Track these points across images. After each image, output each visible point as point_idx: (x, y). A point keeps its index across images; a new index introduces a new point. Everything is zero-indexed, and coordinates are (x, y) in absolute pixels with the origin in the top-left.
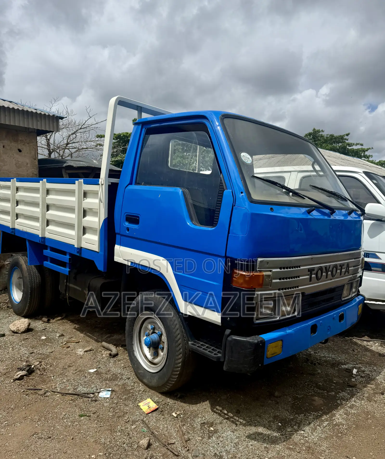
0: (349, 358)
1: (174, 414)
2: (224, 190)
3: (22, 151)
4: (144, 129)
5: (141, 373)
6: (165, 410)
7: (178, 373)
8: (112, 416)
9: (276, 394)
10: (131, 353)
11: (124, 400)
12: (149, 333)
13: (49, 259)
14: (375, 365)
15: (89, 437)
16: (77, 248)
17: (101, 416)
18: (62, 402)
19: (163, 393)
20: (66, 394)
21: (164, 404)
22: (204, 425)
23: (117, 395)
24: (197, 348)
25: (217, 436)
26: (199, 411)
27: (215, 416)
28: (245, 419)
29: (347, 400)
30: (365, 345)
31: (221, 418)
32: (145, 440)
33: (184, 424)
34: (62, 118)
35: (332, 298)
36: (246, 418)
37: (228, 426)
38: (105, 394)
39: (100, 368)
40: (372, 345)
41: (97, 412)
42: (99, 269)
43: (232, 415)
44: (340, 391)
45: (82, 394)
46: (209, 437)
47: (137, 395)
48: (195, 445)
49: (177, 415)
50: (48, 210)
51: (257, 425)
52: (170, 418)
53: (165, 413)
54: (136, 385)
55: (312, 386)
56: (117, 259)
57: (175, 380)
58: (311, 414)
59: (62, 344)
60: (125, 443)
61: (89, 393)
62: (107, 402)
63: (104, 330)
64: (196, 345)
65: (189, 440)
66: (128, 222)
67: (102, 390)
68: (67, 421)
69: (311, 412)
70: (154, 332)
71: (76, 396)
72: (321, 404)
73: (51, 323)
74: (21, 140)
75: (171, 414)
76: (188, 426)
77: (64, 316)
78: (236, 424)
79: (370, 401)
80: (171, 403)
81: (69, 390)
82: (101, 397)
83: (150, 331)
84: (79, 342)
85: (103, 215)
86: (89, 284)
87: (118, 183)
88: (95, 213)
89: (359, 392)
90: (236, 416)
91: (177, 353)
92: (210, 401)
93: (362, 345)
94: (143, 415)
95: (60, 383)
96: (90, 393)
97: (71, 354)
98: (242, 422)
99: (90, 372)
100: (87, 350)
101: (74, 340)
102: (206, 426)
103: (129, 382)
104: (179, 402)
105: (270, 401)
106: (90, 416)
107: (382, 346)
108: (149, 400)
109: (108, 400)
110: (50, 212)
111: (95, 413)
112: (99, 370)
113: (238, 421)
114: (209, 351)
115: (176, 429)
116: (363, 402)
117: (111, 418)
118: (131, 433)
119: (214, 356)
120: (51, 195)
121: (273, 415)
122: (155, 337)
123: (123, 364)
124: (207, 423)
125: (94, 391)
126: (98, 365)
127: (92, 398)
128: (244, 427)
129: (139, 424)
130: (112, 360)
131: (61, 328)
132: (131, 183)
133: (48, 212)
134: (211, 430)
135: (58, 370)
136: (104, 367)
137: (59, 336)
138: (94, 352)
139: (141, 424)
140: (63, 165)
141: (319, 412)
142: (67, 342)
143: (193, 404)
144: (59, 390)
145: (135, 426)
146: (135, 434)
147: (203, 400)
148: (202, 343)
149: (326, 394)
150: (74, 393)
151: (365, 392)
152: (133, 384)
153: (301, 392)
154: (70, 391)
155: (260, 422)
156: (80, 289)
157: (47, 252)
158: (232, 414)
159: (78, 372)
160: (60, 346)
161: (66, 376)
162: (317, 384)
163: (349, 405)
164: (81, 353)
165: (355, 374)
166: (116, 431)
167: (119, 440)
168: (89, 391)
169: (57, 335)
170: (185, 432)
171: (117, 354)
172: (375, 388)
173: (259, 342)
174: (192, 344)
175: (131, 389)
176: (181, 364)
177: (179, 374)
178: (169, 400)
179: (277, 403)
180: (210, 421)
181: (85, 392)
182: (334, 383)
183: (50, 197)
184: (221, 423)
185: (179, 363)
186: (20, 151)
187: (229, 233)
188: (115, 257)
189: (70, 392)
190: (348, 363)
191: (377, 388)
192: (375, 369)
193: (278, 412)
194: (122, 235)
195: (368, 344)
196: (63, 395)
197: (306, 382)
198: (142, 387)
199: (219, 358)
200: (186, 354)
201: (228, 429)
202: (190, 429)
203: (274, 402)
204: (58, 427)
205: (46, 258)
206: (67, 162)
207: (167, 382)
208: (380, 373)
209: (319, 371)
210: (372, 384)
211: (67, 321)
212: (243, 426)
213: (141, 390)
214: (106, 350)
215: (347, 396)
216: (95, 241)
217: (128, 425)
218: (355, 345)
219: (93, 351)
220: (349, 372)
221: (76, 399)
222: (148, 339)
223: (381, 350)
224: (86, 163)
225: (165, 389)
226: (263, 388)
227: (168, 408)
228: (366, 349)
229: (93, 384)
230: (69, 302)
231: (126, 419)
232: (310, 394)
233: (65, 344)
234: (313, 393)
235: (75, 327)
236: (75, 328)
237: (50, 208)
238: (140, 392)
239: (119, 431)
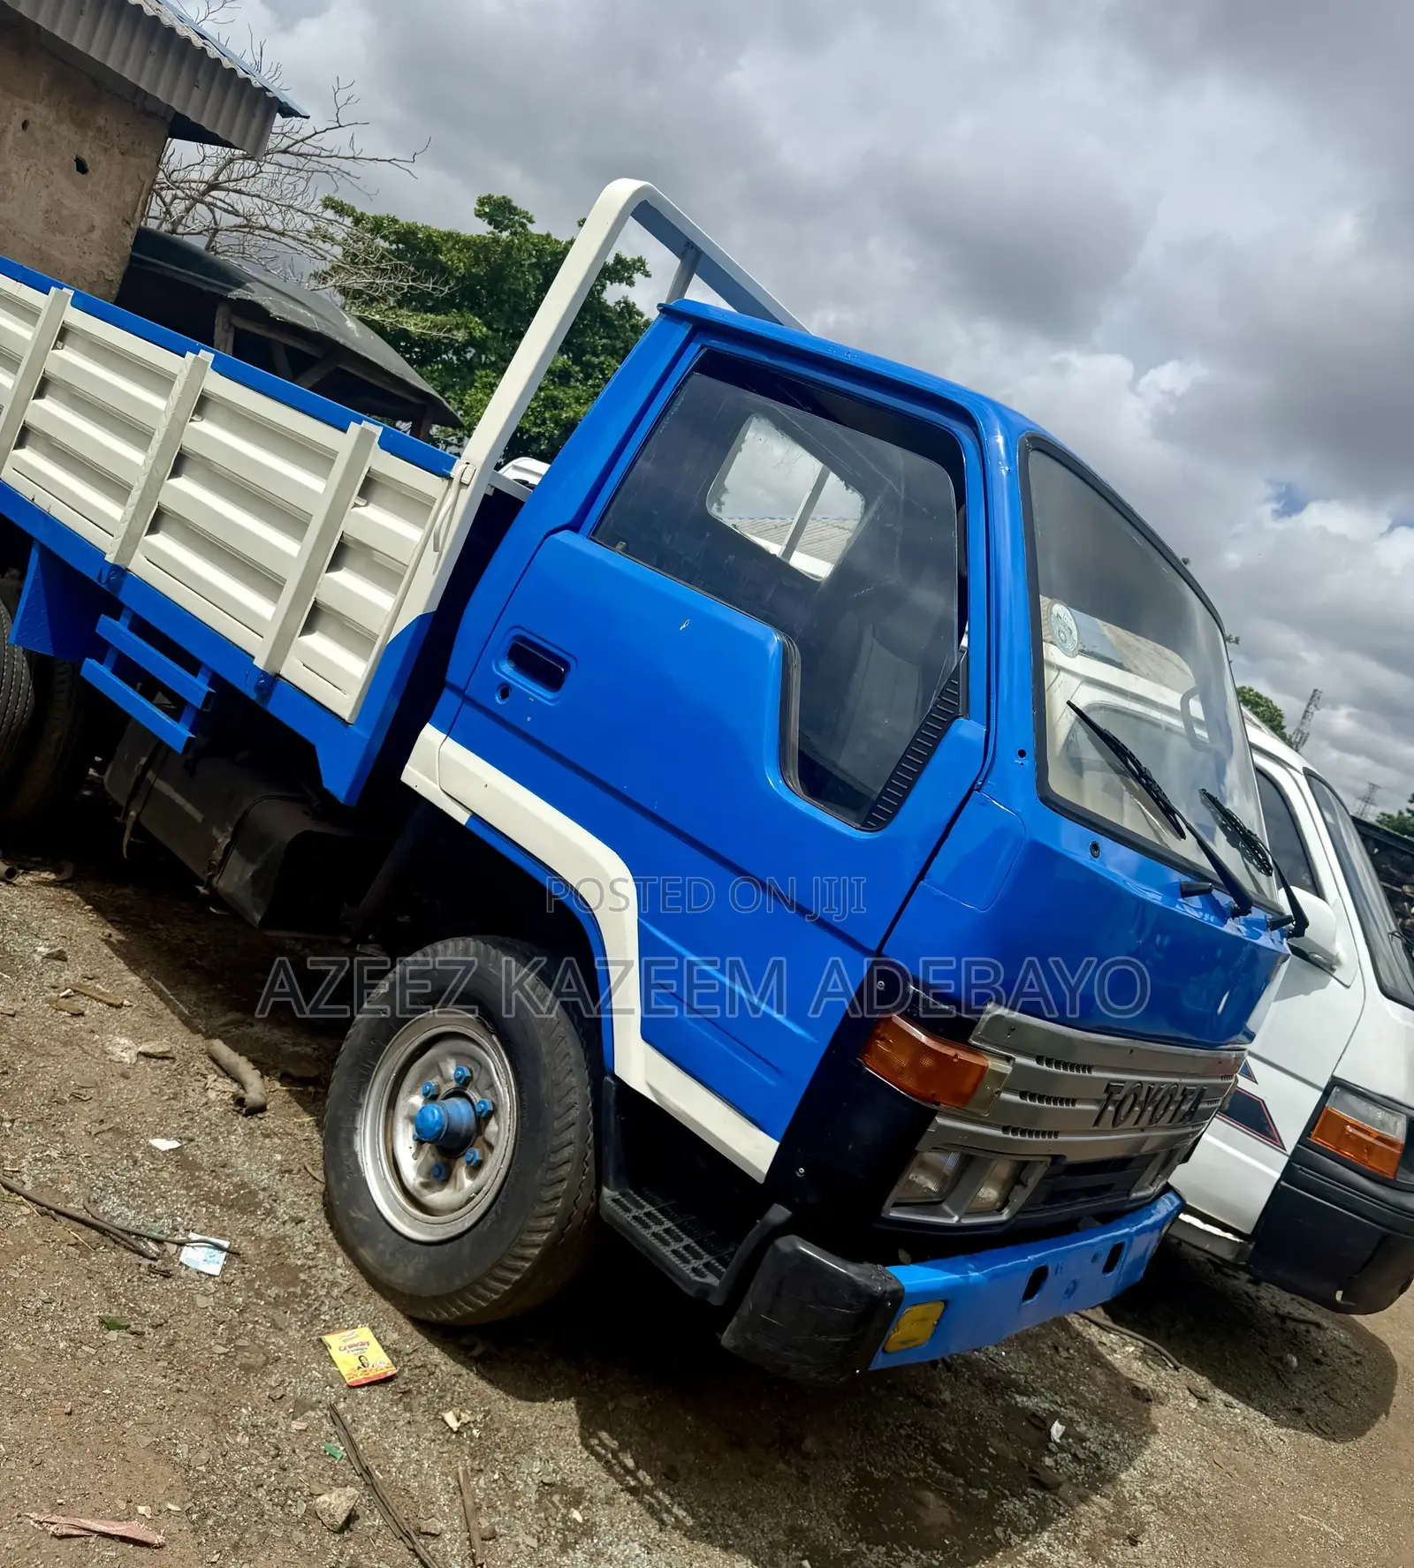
0: (1039, 1372)
1: (450, 1417)
2: (958, 717)
3: (90, 171)
4: (694, 348)
5: (361, 1220)
6: (419, 1392)
7: (517, 1277)
8: (222, 1357)
9: (809, 1444)
10: (343, 1135)
11: (270, 1303)
12: (438, 1087)
13: (111, 657)
14: (1119, 1425)
15: (131, 1423)
16: (263, 672)
17: (181, 1346)
18: (39, 1241)
19: (421, 1324)
20: (58, 1212)
21: (417, 1367)
22: (551, 1494)
23: (247, 1274)
24: (629, 1220)
25: (593, 1550)
26: (539, 1433)
27: (594, 1468)
28: (692, 1509)
29: (1027, 1533)
30: (1093, 1338)
31: (610, 1482)
32: (343, 1498)
33: (482, 1466)
34: (288, 112)
35: (1108, 1188)
36: (699, 1507)
37: (634, 1522)
38: (202, 1259)
39: (193, 1144)
40: (1115, 1347)
41: (166, 1322)
42: (325, 785)
43: (652, 1483)
44: (1007, 1492)
45: (119, 1232)
46: (565, 1548)
47: (323, 1298)
48: (510, 1562)
49: (459, 1424)
50: (176, 473)
51: (732, 1546)
52: (430, 1428)
53: (415, 1404)
54: (320, 1255)
55: (921, 1448)
56: (414, 775)
57: (495, 1297)
58: (909, 1553)
59: (53, 994)
60: (262, 1486)
61: (144, 1237)
62: (205, 1294)
63: (220, 986)
64: (627, 1209)
65: (493, 1536)
66: (513, 665)
67: (193, 1236)
68: (52, 1331)
69: (910, 1548)
70: (458, 1093)
71: (94, 1234)
72: (942, 1525)
73: (15, 885)
74: (99, 129)
75: (437, 1414)
76: (495, 1481)
77: (68, 872)
78: (662, 1522)
79: (1093, 1558)
80: (443, 1368)
81: (68, 1198)
82: (187, 1267)
83: (446, 1081)
84: (122, 1004)
85: (422, 596)
86: (246, 813)
87: (522, 503)
88: (388, 573)
89: (1063, 1515)
90: (663, 1490)
91: (537, 1208)
92: (578, 1404)
93: (1084, 1338)
94: (336, 1386)
95: (36, 1160)
96: (149, 1238)
97: (86, 1048)
98: (681, 1521)
99: (156, 1148)
100: (152, 1051)
101: (102, 993)
102: (556, 1498)
103: (298, 1236)
104: (472, 1374)
105: (781, 1466)
106: (143, 1333)
107: (1145, 1362)
108: (364, 1333)
109: (210, 1283)
110: (181, 483)
111: (161, 1325)
112: (190, 1150)
113: (669, 1511)
114: (674, 1252)
115: (449, 1478)
116: (1072, 1554)
117: (217, 1363)
118: (288, 1450)
119: (689, 1278)
120: (212, 420)
121: (789, 1522)
122: (460, 1111)
123: (281, 1153)
124: (562, 1488)
125: (161, 1232)
126: (186, 1127)
127: (154, 1259)
128: (686, 1542)
129: (319, 1419)
130: (241, 1124)
131: (54, 921)
132: (574, 527)
133: (175, 482)
134: (575, 1519)
135: (31, 1097)
136: (207, 1143)
137: (49, 956)
138: (174, 1066)
139: (324, 1421)
140: (231, 290)
141: (935, 1552)
142: (75, 991)
143: (520, 1398)
144: (28, 1187)
145: (303, 1426)
146: (303, 1458)
147: (556, 1391)
148: (649, 1208)
149: (960, 1490)
150: (90, 1218)
151: (1083, 1520)
152: (310, 1249)
153: (884, 1458)
154: (71, 1205)
155: (741, 1538)
156: (199, 817)
157: (113, 629)
158: (652, 1479)
159: (110, 1135)
160: (48, 1001)
161: (62, 1134)
162: (935, 1443)
163: (1029, 1554)
164: (128, 1057)
165: (1055, 1443)
166: (234, 1428)
167: (243, 1465)
168: (143, 1225)
169: (39, 949)
170: (483, 1499)
171: (262, 1109)
172: (1113, 1514)
173: (886, 1295)
174: (615, 1201)
175: (301, 1268)
176: (540, 1249)
177: (517, 1281)
178: (436, 1355)
179: (804, 1479)
180: (571, 1483)
181: (130, 1228)
182: (991, 1457)
183: (203, 426)
184: (609, 1502)
185: (535, 1246)
186: (82, 167)
187: (921, 877)
188: (408, 766)
189: (73, 1207)
190: (1035, 1392)
191: (1118, 1514)
192: (1115, 1442)
193: (804, 1515)
194: (467, 700)
195: (1104, 1339)
196: (46, 1214)
197: (901, 1427)
198: (341, 1270)
199: (706, 1290)
200: (570, 1221)
201: (631, 1533)
202: (500, 1494)
203: (794, 1471)
204: (19, 1347)
205: (100, 649)
206: (248, 284)
207: (459, 1293)
208: (1131, 1460)
209: (947, 1396)
210: (1104, 1496)
211: (78, 898)
212: (685, 1535)
213: (341, 1284)
214: (222, 1074)
215: (1026, 1518)
216: (353, 678)
217: (278, 1414)
218: (1063, 1330)
219: (174, 1063)
220: (1040, 1429)
221: (94, 1245)
222: (436, 1112)
223: (1139, 1376)
224: (320, 320)
225: (438, 1314)
226: (762, 1408)
227: (428, 1388)
228: (1097, 1359)
229: (161, 1203)
230: (129, 841)
231: (273, 1384)
232: (912, 1475)
233: (66, 997)
234: (921, 1474)
235: (110, 936)
236: (107, 941)
237: (188, 466)
238: (335, 1292)
239: (245, 1428)
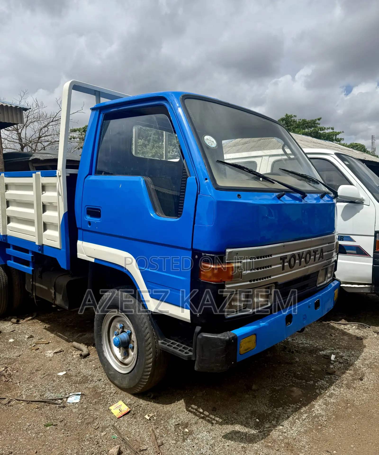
0: (326, 343)
1: (147, 417)
2: (188, 177)
4: (101, 115)
5: (112, 374)
6: (138, 413)
7: (150, 373)
8: (80, 423)
9: (254, 387)
10: (101, 354)
11: (94, 404)
12: (118, 332)
13: (12, 258)
14: (353, 349)
15: (54, 449)
16: (38, 245)
17: (68, 424)
18: (27, 411)
19: (135, 395)
20: (32, 401)
21: (136, 407)
22: (178, 427)
23: (87, 399)
24: (167, 347)
25: (192, 438)
26: (173, 412)
27: (191, 415)
28: (221, 417)
29: (326, 389)
30: (342, 328)
31: (196, 418)
32: (115, 449)
33: (158, 426)
34: (26, 110)
35: (307, 285)
36: (223, 415)
37: (204, 426)
38: (74, 399)
39: (70, 371)
40: (350, 328)
41: (64, 419)
42: (62, 267)
43: (208, 414)
44: (319, 379)
45: (49, 401)
46: (184, 440)
47: (108, 398)
48: (168, 449)
49: (149, 417)
50: (8, 206)
51: (234, 423)
52: (142, 421)
53: (137, 416)
54: (107, 387)
55: (290, 376)
56: (80, 255)
57: (147, 380)
58: (290, 406)
59: (30, 347)
60: (93, 453)
61: (57, 399)
62: (76, 408)
63: (76, 328)
64: (166, 344)
65: (162, 444)
66: (90, 216)
67: (71, 394)
68: (31, 433)
69: (290, 405)
70: (123, 331)
71: (43, 403)
72: (299, 395)
73: (20, 324)
75: (143, 417)
76: (162, 429)
77: (35, 315)
78: (212, 424)
79: (349, 388)
80: (143, 404)
81: (35, 397)
82: (70, 403)
83: (119, 330)
84: (49, 342)
85: (63, 209)
86: (55, 282)
87: (77, 174)
88: (55, 208)
89: (338, 380)
90: (212, 414)
91: (147, 353)
92: (184, 400)
93: (339, 329)
94: (114, 419)
95: (26, 390)
96: (58, 399)
97: (40, 357)
98: (218, 421)
99: (59, 375)
100: (57, 351)
101: (43, 342)
102: (180, 428)
103: (101, 384)
104: (152, 403)
105: (247, 396)
106: (57, 425)
107: (359, 329)
108: (121, 403)
109: (77, 405)
110: (10, 208)
111: (63, 421)
112: (69, 373)
113: (214, 420)
114: (180, 350)
115: (148, 433)
116: (342, 389)
117: (79, 425)
118: (101, 441)
119: (185, 355)
120: (11, 190)
121: (251, 411)
122: (124, 336)
123: (95, 364)
124: (182, 424)
125: (62, 396)
126: (68, 367)
127: (60, 404)
128: (220, 426)
129: (110, 430)
130: (83, 361)
131: (30, 329)
132: (90, 174)
134: (186, 431)
135: (25, 375)
136: (74, 369)
137: (28, 338)
138: (64, 353)
139: (111, 430)
141: (298, 403)
142: (36, 344)
143: (167, 404)
144: (24, 397)
145: (105, 433)
146: (105, 442)
147: (178, 399)
148: (172, 341)
149: (304, 384)
150: (41, 400)
151: (344, 379)
152: (104, 386)
153: (279, 383)
154: (36, 398)
155: (237, 420)
156: (46, 288)
157: (10, 251)
158: (208, 413)
159: (46, 377)
160: (29, 349)
161: (34, 381)
162: (295, 374)
163: (328, 394)
164: (51, 355)
165: (333, 361)
166: (84, 440)
167: (87, 449)
168: (57, 396)
169: (26, 337)
170: (159, 435)
171: (88, 354)
172: (354, 374)
173: (231, 339)
174: (162, 343)
175: (102, 392)
176: (152, 363)
177: (150, 374)
178: (141, 401)
179: (255, 397)
180: (184, 422)
181: (53, 398)
182: (313, 371)
183: (9, 192)
184: (196, 423)
185: (150, 363)
187: (194, 224)
188: (78, 254)
189: (36, 399)
190: (326, 349)
191: (355, 374)
192: (353, 354)
193: (255, 407)
194: (84, 230)
195: (346, 328)
196: (29, 403)
197: (284, 372)
198: (113, 389)
199: (190, 357)
200: (156, 353)
201: (203, 430)
202: (164, 432)
203: (251, 396)
204: (21, 440)
205: (9, 257)
207: (138, 383)
208: (358, 357)
209: (297, 359)
210: (350, 370)
211: (38, 320)
212: (219, 425)
213: (113, 392)
214: (77, 350)
215: (326, 385)
216: (57, 237)
217: (97, 433)
218: (333, 329)
219: (63, 352)
220: (327, 359)
221: (43, 406)
222: (117, 339)
223: (358, 333)
225: (137, 391)
226: (240, 382)
227: (140, 411)
228: (344, 333)
229: (62, 389)
230: (36, 301)
231: (96, 425)
232: (289, 385)
233: (34, 346)
234: (291, 383)
235: (46, 327)
236: (45, 328)
237: (10, 204)
238: (112, 395)
239: (88, 440)
